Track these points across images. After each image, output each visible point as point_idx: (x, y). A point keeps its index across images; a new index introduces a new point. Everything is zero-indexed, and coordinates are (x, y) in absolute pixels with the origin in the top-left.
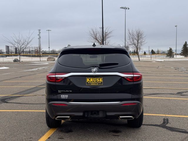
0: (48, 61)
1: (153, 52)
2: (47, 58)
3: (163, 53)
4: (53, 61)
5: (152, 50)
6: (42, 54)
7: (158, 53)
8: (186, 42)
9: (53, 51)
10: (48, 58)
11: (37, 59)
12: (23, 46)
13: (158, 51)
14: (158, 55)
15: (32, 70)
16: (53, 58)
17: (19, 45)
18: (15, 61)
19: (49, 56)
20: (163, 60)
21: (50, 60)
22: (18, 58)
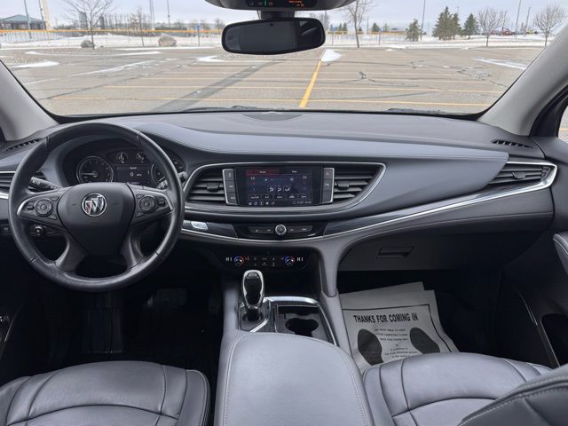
0: (160, 45)
1: (375, 29)
2: (157, 38)
3: (395, 31)
4: (172, 46)
5: (375, 24)
6: (156, 29)
7: (386, 31)
8: (447, 8)
9: (179, 23)
10: (161, 40)
11: (137, 41)
12: (97, 9)
13: (386, 27)
14: (385, 35)
15: (111, 70)
16: (171, 39)
17: (86, 6)
18: (85, 45)
19: (163, 34)
20: (403, 47)
21: (166, 43)
22: (89, 38)
